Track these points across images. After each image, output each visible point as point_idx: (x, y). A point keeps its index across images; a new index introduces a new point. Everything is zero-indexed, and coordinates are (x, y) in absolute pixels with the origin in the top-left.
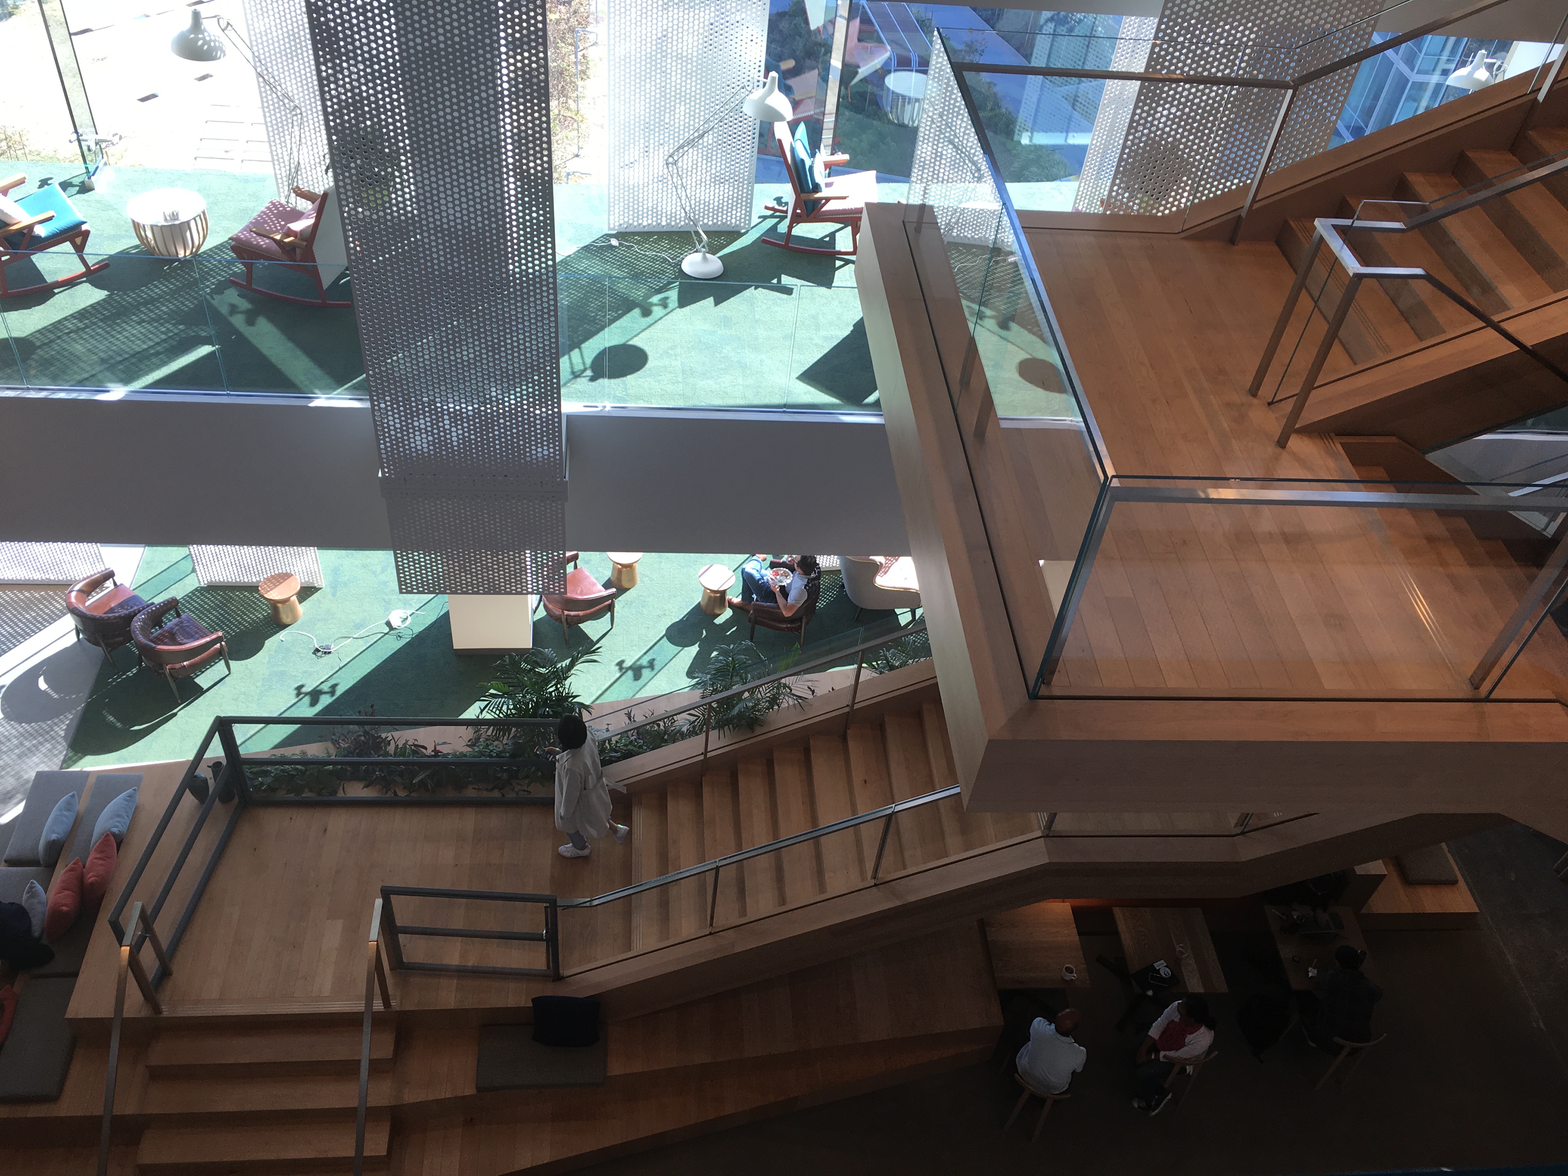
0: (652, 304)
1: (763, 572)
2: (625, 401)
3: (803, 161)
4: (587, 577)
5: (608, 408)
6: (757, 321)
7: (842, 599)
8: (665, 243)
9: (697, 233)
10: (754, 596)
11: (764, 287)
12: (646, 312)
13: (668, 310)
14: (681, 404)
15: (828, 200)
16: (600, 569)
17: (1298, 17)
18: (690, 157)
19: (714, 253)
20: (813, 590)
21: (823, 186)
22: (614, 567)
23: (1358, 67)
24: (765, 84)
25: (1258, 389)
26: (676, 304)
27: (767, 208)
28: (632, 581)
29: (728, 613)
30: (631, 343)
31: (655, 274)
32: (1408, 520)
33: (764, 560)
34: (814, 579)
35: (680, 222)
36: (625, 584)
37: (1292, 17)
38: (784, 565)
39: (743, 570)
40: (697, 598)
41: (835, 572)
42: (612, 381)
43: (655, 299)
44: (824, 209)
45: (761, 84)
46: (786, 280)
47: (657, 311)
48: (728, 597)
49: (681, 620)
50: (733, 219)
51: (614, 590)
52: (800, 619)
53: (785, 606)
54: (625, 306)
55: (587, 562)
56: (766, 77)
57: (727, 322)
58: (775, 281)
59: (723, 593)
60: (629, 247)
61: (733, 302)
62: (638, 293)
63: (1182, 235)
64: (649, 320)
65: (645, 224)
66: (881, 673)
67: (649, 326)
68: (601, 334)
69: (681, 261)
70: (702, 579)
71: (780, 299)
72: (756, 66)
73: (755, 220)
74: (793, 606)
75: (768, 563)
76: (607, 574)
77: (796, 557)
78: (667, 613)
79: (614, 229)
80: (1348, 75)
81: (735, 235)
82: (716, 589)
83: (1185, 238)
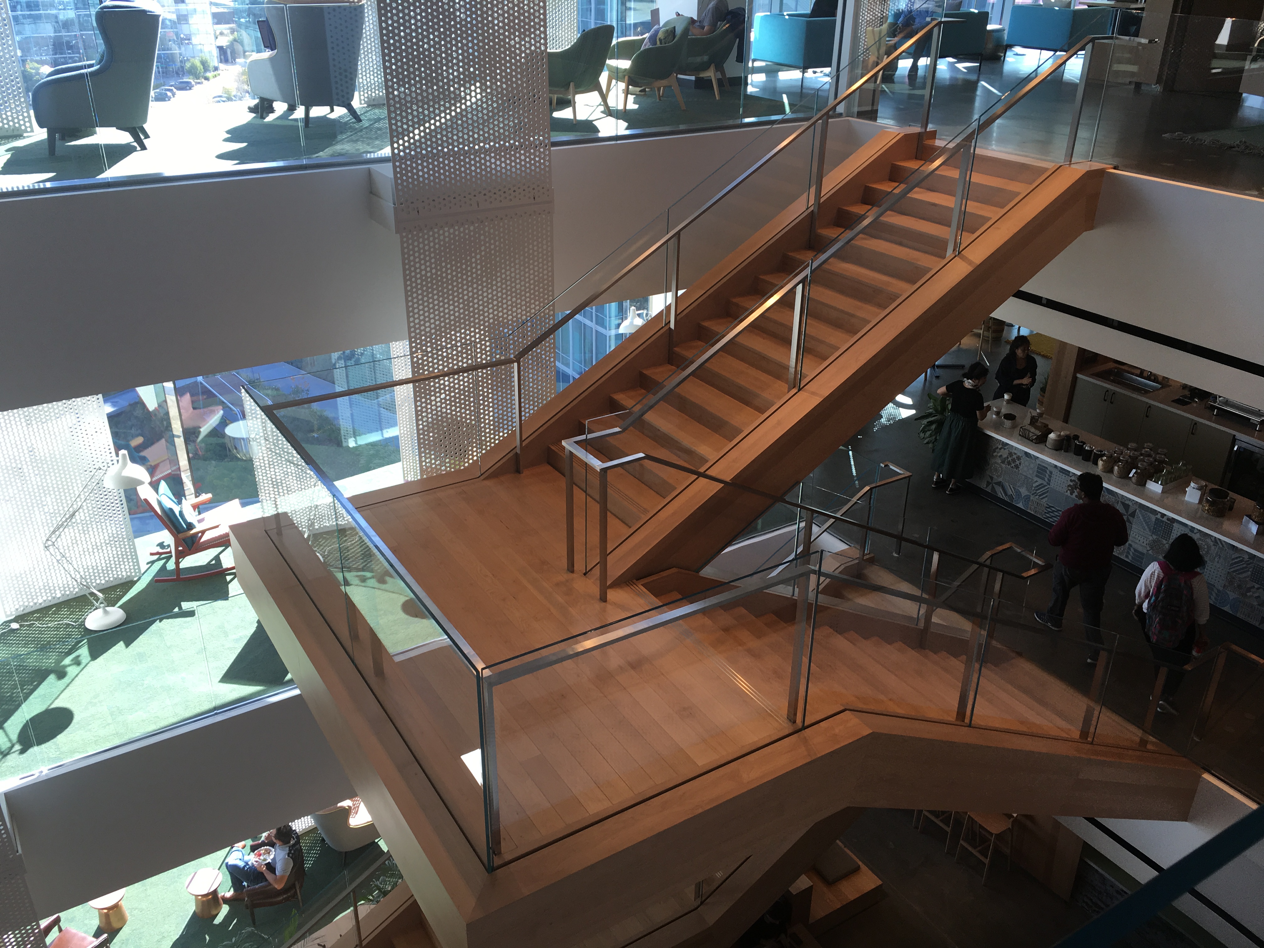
0: (66, 666)
1: (247, 858)
2: (60, 759)
3: (171, 510)
4: (75, 935)
5: (45, 772)
6: (169, 648)
7: (326, 850)
8: (65, 612)
9: (92, 594)
10: (245, 884)
11: (168, 618)
12: (61, 675)
13: (82, 666)
14: (117, 742)
15: (203, 532)
16: (87, 922)
17: (502, 317)
18: (66, 537)
19: (113, 606)
20: (296, 855)
21: (195, 523)
22: (100, 915)
23: (554, 336)
24: (118, 461)
25: (573, 566)
26: (89, 659)
27: (152, 554)
28: (123, 920)
29: (225, 909)
30: (53, 706)
31: (61, 640)
32: (707, 621)
33: (244, 847)
34: (294, 845)
35: (74, 590)
36: (115, 925)
37: (499, 317)
38: (263, 844)
39: (227, 863)
40: (191, 908)
41: (311, 832)
42: (43, 746)
43: (67, 661)
44: (202, 540)
45: (115, 462)
46: (186, 606)
47: (72, 671)
48: (221, 894)
49: (182, 936)
50: (123, 572)
51: (105, 935)
52: (293, 886)
53: (276, 880)
54: (40, 676)
55: (72, 920)
56: (117, 455)
57: (141, 657)
58: (176, 610)
59: (215, 892)
60: (29, 626)
61: (143, 639)
62: (50, 661)
63: (482, 477)
64: (66, 680)
65: (41, 601)
66: (378, 902)
67: (68, 686)
68: (20, 710)
69: (84, 622)
70: (190, 889)
71: (185, 622)
72: (107, 450)
73: (144, 567)
74: (282, 877)
75: (248, 849)
76: (95, 923)
77: (273, 831)
78: (165, 934)
79: (11, 615)
80: (550, 344)
81: (129, 584)
82: (206, 892)
83: (484, 479)
